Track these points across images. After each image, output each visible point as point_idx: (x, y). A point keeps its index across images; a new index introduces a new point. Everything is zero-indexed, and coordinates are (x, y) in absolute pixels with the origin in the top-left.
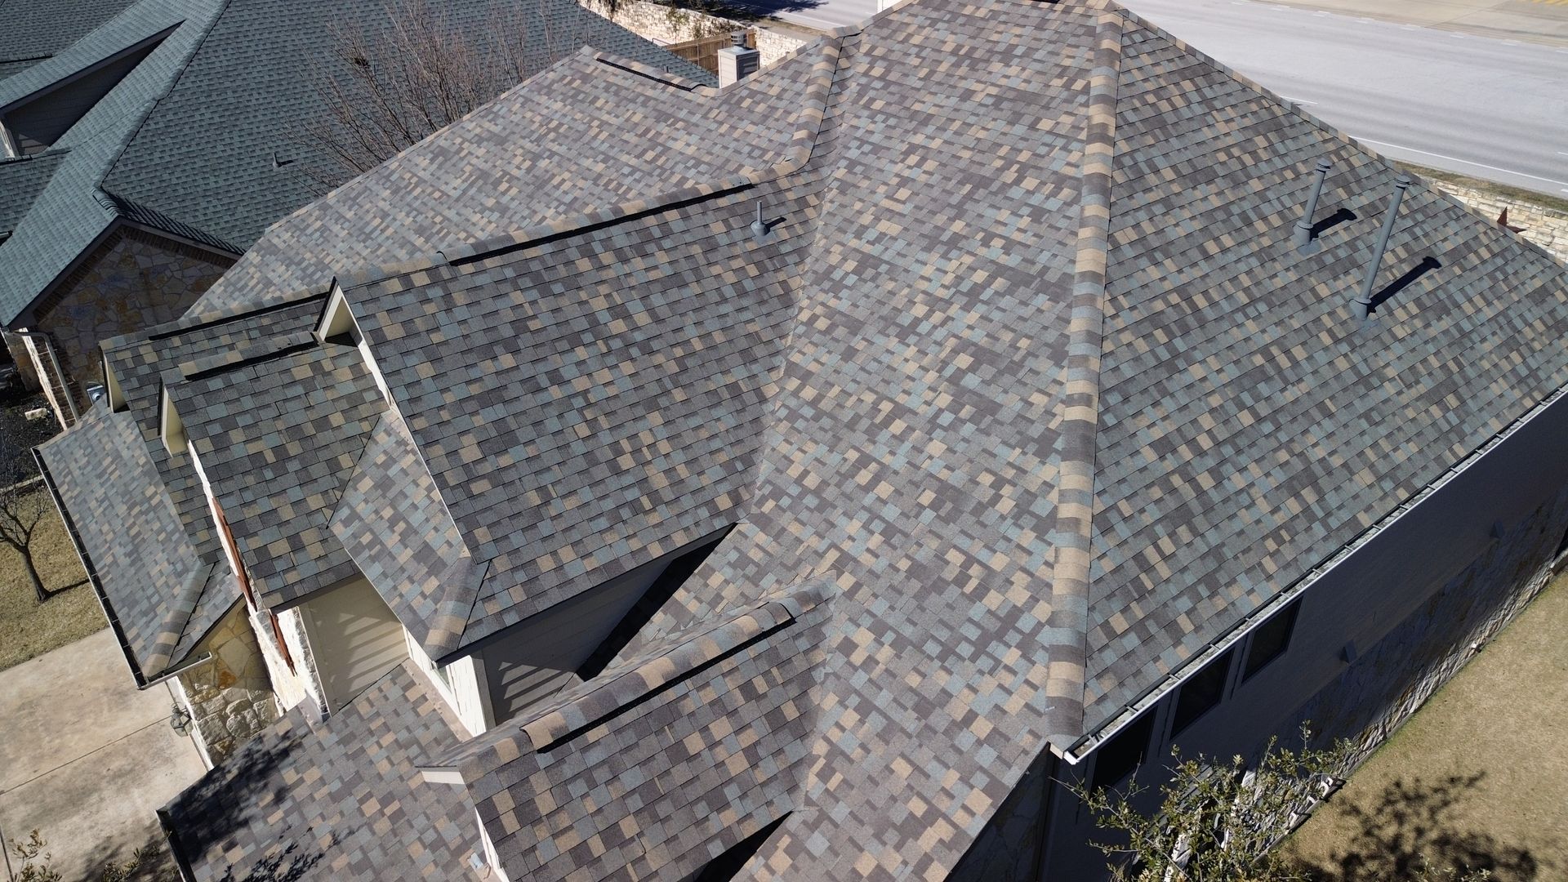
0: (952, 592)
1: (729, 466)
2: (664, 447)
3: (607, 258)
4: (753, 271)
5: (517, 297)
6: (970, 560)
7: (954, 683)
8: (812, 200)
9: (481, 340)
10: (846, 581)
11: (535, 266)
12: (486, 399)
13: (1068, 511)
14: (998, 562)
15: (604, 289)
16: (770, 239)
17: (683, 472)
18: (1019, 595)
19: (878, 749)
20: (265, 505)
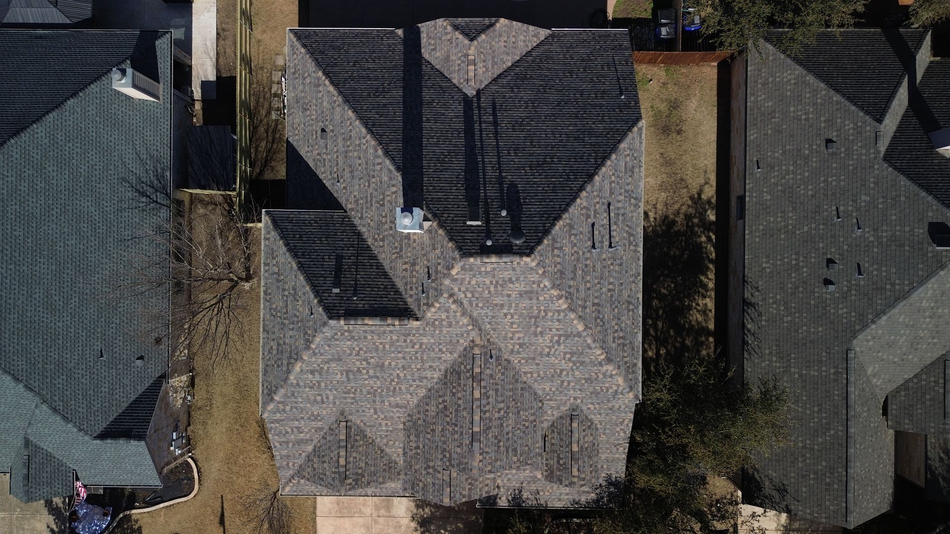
0: (602, 393)
1: (535, 399)
2: (527, 414)
3: (487, 408)
4: (500, 367)
5: (490, 435)
6: (601, 388)
7: (614, 404)
8: (489, 337)
9: (496, 448)
10: (579, 401)
11: (485, 428)
12: (507, 452)
13: (614, 373)
14: (607, 385)
15: (494, 412)
16: (494, 357)
17: (532, 411)
18: (615, 388)
19: (607, 417)
20: (478, 490)
